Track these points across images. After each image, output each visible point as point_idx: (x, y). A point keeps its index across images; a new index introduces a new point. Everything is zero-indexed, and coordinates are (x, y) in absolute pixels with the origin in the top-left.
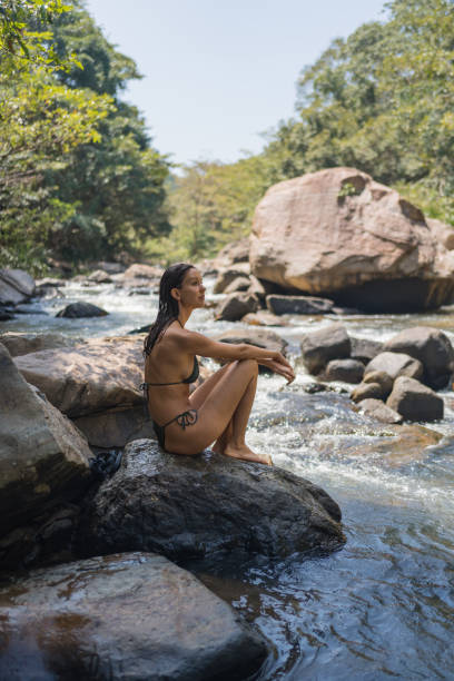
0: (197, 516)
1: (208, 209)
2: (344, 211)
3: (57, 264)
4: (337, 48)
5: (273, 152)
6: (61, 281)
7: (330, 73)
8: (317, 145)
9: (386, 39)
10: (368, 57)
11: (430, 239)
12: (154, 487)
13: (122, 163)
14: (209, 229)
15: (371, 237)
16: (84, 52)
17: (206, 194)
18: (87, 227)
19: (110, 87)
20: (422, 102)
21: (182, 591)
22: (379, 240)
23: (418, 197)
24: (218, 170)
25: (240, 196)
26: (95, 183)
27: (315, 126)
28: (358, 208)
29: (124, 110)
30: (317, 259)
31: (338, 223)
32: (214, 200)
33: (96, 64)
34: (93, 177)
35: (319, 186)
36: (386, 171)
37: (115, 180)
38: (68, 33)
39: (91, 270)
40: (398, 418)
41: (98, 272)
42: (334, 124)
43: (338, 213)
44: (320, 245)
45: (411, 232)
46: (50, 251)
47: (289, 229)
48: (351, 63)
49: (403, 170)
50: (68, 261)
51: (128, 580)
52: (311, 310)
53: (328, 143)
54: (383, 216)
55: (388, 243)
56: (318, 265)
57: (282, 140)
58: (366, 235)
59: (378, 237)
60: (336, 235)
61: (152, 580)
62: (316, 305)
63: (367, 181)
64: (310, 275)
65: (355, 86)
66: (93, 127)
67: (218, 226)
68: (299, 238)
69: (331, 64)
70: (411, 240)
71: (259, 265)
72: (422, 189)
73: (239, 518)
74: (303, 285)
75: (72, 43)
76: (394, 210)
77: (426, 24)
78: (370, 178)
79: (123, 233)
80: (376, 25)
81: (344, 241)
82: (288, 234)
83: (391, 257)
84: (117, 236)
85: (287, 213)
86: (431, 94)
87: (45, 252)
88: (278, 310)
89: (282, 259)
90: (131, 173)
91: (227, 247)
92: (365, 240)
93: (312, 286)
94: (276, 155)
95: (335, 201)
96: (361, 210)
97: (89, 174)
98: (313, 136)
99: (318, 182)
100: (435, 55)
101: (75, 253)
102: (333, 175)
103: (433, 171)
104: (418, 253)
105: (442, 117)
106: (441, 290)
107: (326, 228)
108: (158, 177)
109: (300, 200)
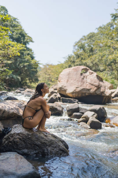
0: (29, 145)
1: (49, 76)
2: (82, 77)
3: (7, 88)
4: (84, 38)
5: (67, 62)
6: (7, 92)
7: (82, 44)
8: (78, 61)
9: (96, 36)
10: (91, 40)
11: (104, 85)
12: (18, 136)
13: (27, 62)
14: (48, 81)
15: (89, 84)
16: (19, 34)
17: (48, 72)
18: (16, 78)
19: (25, 43)
20: (104, 52)
21: (19, 160)
22: (91, 85)
23: (103, 76)
24: (52, 66)
25: (57, 73)
26: (19, 67)
27: (77, 56)
28: (86, 76)
29: (28, 49)
30: (75, 89)
31: (80, 80)
32: (51, 74)
33: (22, 37)
34: (18, 65)
35: (76, 70)
36: (95, 69)
37: (24, 67)
38: (15, 29)
39: (16, 90)
40: (89, 127)
41: (18, 90)
42: (82, 56)
43: (80, 77)
44: (75, 85)
45: (99, 83)
46: (5, 84)
47: (68, 81)
48: (87, 42)
49: (99, 69)
50: (10, 87)
51: (5, 156)
52: (72, 102)
53: (81, 61)
54: (92, 79)
55: (93, 86)
56: (75, 90)
57: (69, 60)
58: (87, 83)
59: (90, 84)
60: (80, 83)
61: (12, 157)
62: (74, 101)
63: (88, 70)
64: (73, 93)
65: (88, 47)
66: (19, 52)
67: (51, 81)
68: (70, 83)
69: (82, 42)
70: (99, 85)
71: (59, 89)
72: (104, 74)
73: (40, 146)
74: (71, 95)
75: (16, 32)
76: (95, 77)
77: (106, 33)
78: (89, 69)
79: (26, 81)
80: (94, 33)
81: (82, 84)
82: (67, 82)
83: (94, 89)
84: (24, 82)
85: (68, 77)
86: (106, 50)
87: (4, 84)
88: (64, 101)
89: (65, 88)
90: (29, 65)
91: (53, 86)
92: (87, 85)
93: (73, 96)
94: (67, 63)
95: (80, 74)
96: (86, 77)
97: (17, 65)
98: (77, 59)
99: (76, 69)
100: (107, 41)
101: (12, 85)
102: (79, 68)
103: (107, 70)
104: (101, 89)
105: (109, 56)
106: (107, 99)
107: (77, 81)
108: (36, 67)
109: (71, 73)
